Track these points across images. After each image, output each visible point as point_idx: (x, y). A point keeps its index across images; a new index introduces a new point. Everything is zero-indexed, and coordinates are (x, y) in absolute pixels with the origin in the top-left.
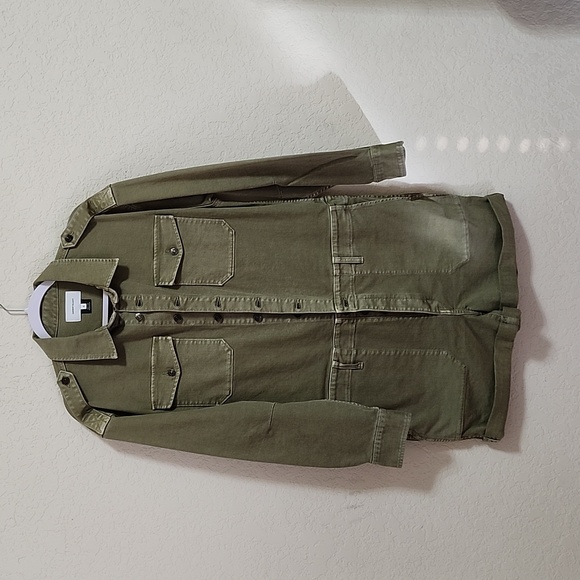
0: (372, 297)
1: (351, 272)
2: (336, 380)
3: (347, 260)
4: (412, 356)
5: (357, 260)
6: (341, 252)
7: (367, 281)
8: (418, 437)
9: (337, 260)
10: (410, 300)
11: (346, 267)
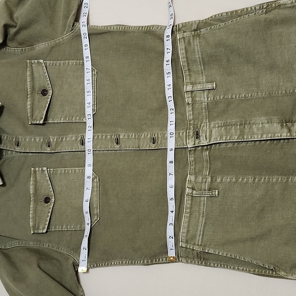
0: (225, 125)
1: (204, 98)
2: (191, 208)
3: (199, 87)
4: (273, 184)
5: (209, 86)
6: (193, 80)
7: (222, 106)
8: (282, 273)
9: (189, 88)
10: (266, 125)
11: (198, 94)
